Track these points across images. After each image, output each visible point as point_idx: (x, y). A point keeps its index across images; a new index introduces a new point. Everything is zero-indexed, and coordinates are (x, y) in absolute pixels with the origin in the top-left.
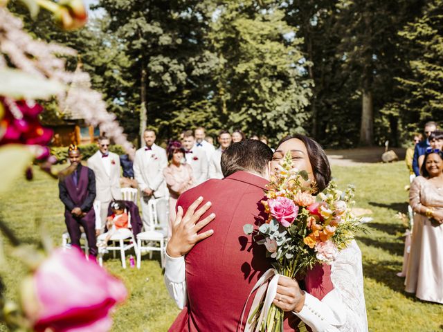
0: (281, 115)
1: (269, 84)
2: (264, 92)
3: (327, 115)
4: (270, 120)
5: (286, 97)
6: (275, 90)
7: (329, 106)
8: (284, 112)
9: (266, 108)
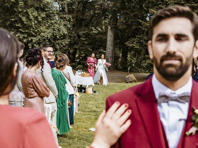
0: (44, 40)
1: (35, 14)
2: (31, 20)
3: (77, 44)
4: (35, 43)
5: (49, 26)
6: (40, 19)
7: (79, 36)
8: (47, 38)
9: (31, 33)
